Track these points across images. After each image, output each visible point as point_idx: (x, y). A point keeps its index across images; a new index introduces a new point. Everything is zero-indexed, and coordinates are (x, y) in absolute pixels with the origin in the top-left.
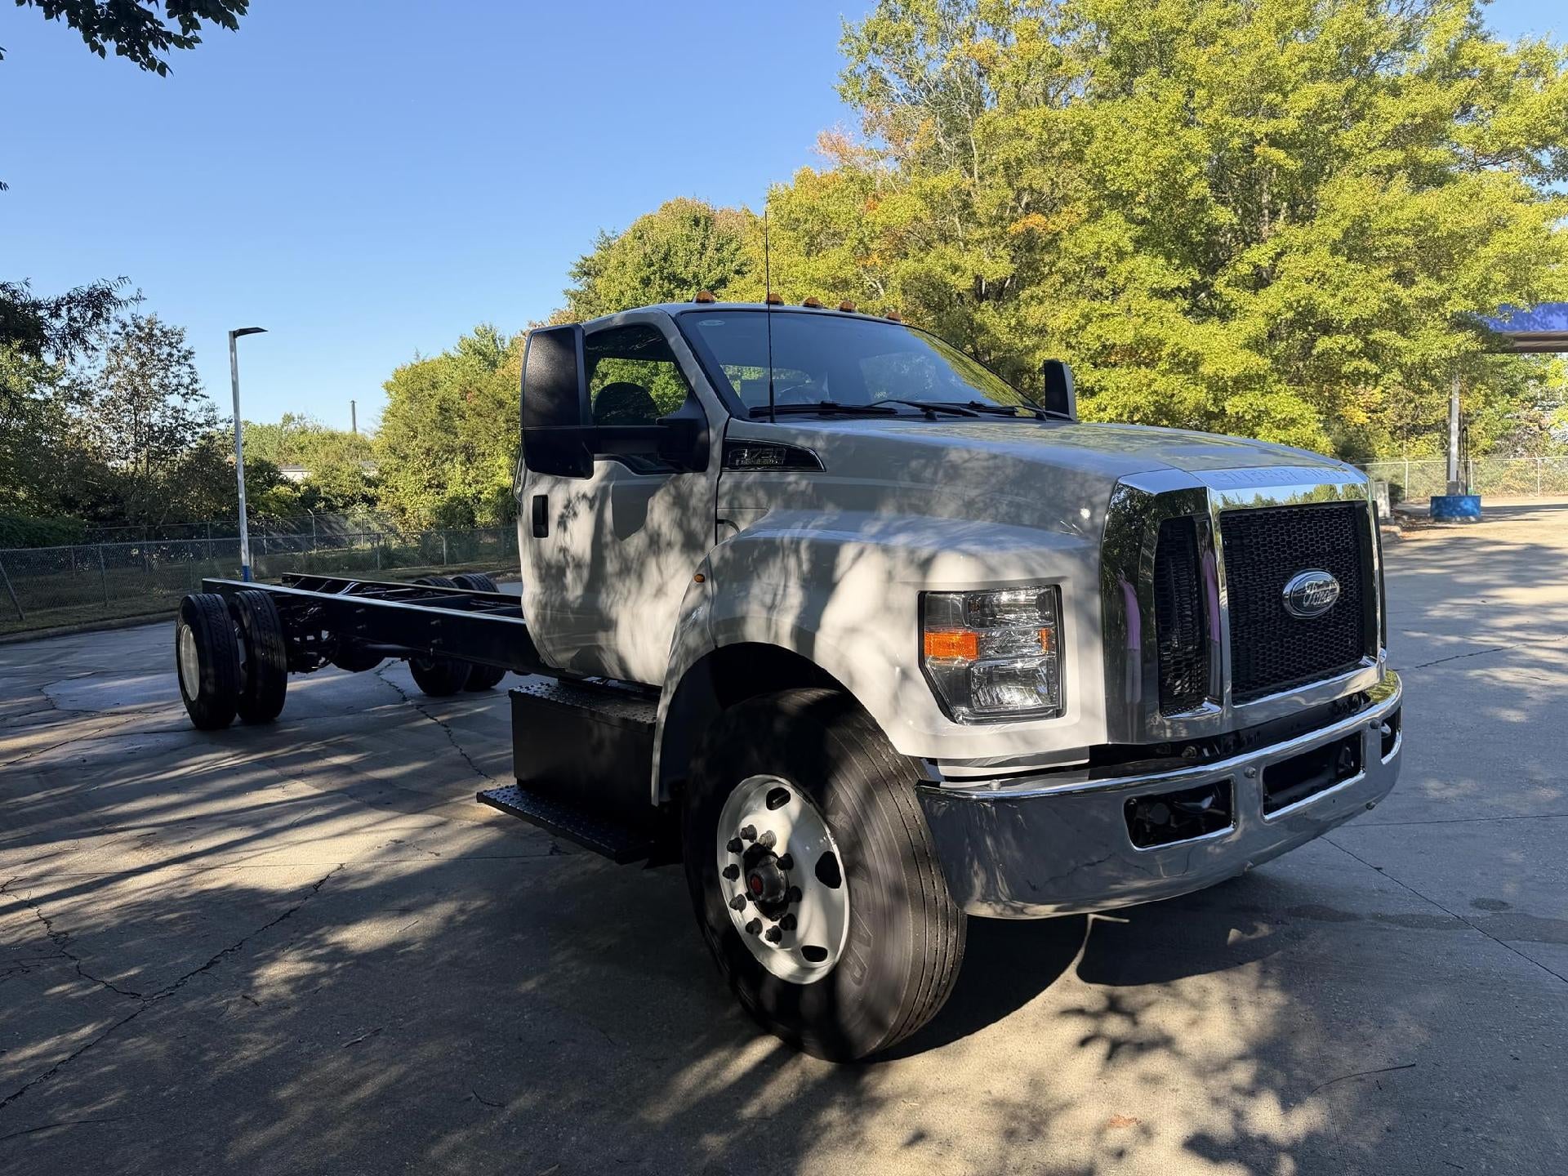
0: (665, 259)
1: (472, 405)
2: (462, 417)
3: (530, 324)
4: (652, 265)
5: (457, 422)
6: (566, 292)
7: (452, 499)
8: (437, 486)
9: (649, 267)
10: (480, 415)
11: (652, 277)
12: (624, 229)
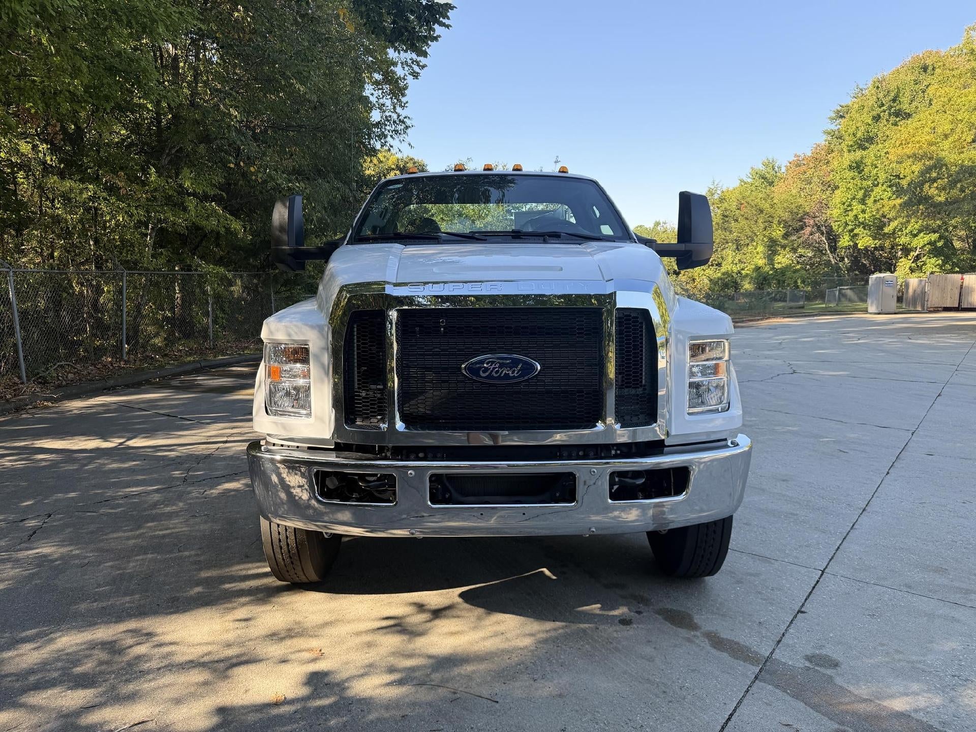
0: (894, 100)
1: (742, 213)
2: (736, 220)
3: (796, 156)
4: (883, 105)
5: (733, 224)
6: (825, 132)
7: (723, 274)
8: (717, 265)
9: (880, 107)
10: (747, 219)
11: (882, 114)
12: (868, 84)
